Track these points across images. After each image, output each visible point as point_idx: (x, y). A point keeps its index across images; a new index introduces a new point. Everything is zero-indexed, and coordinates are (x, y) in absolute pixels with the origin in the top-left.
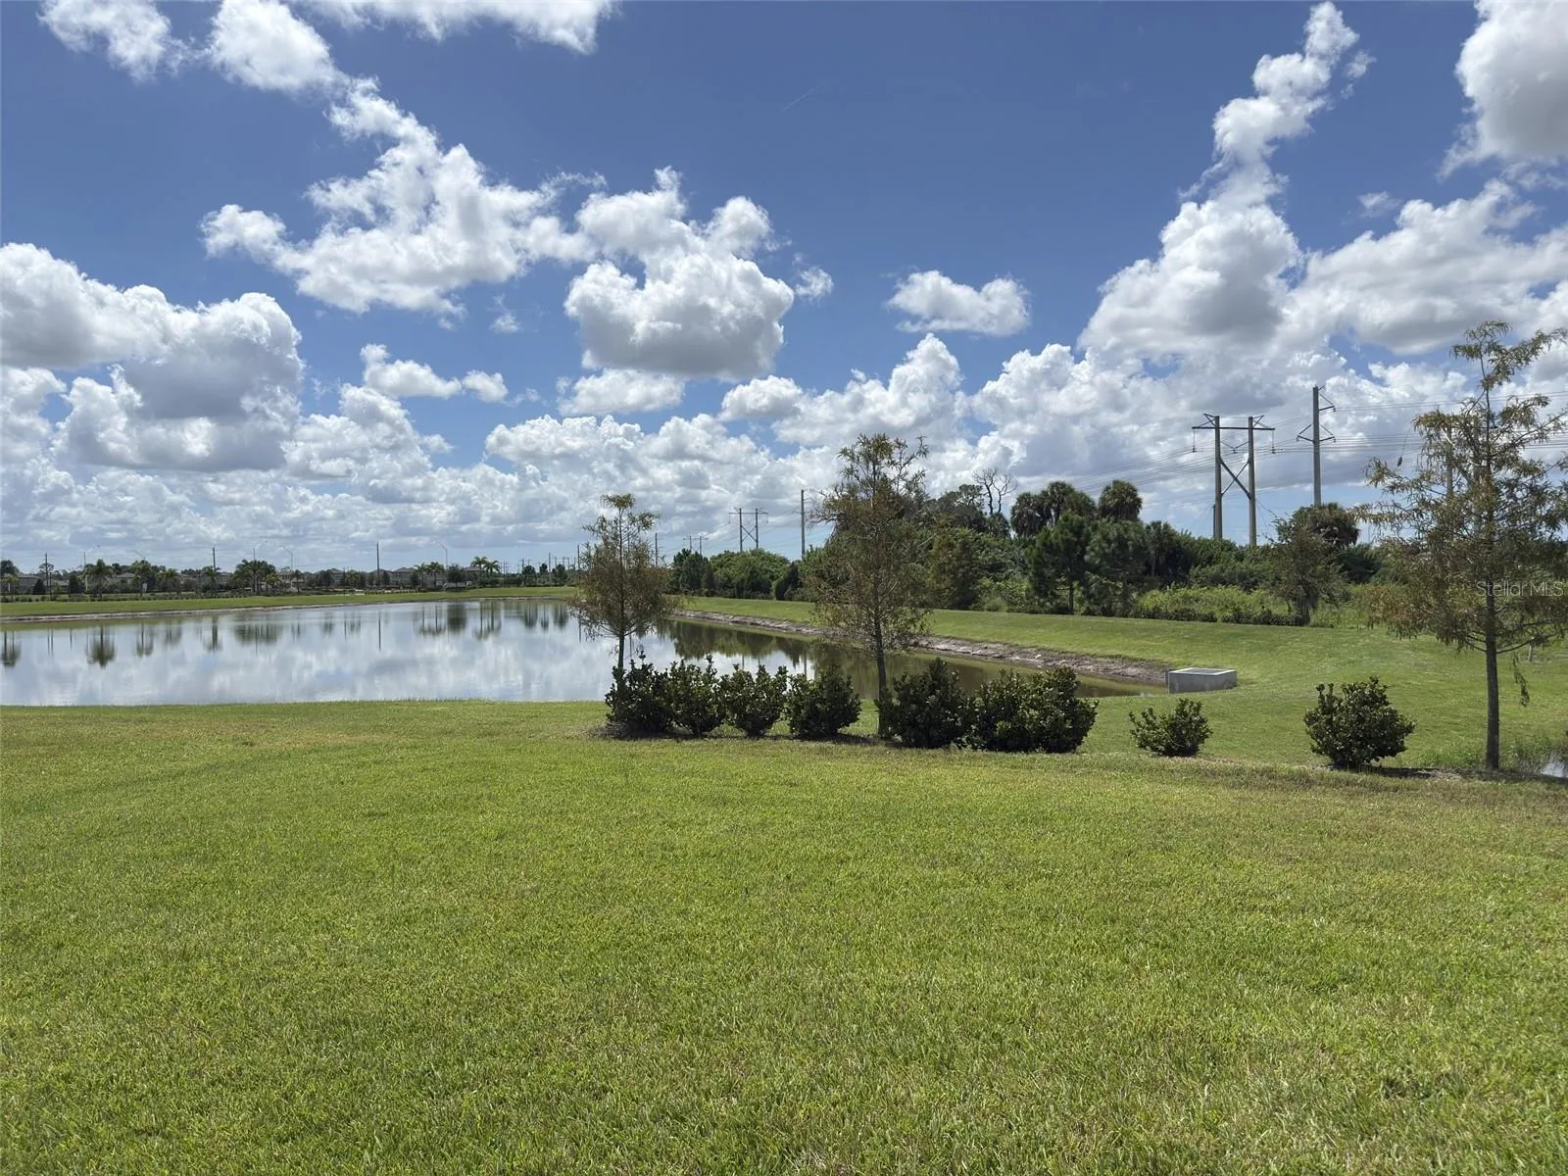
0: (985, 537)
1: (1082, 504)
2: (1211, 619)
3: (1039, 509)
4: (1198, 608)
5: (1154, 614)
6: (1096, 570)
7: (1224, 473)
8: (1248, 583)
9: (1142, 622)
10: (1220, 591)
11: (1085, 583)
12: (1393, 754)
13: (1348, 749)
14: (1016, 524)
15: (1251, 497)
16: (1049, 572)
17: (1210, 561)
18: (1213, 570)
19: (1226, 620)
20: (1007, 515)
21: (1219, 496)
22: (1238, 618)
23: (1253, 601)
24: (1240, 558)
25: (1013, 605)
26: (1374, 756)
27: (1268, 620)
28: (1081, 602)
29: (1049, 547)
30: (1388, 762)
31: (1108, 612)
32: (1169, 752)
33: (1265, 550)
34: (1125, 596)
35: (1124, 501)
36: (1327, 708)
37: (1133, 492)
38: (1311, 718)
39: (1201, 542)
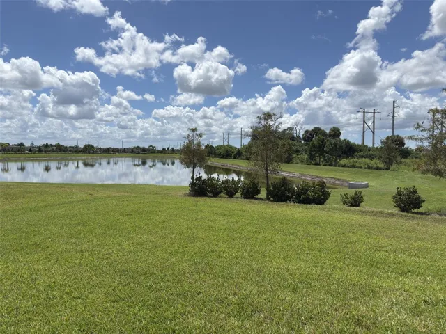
0: (294, 142)
1: (324, 134)
2: (361, 168)
3: (311, 135)
4: (357, 165)
5: (344, 166)
6: (327, 153)
7: (365, 125)
8: (371, 157)
9: (341, 168)
10: (364, 160)
11: (324, 157)
12: (418, 208)
13: (405, 206)
14: (303, 139)
16: (313, 153)
17: (361, 151)
18: (361, 154)
19: (365, 168)
20: (301, 136)
21: (364, 132)
22: (369, 168)
23: (373, 163)
24: (369, 150)
25: (302, 162)
26: (413, 208)
27: (378, 168)
28: (322, 162)
29: (314, 146)
30: (416, 210)
31: (330, 165)
32: (352, 205)
33: (377, 148)
34: (336, 160)
35: (336, 133)
36: (399, 194)
37: (338, 130)
38: (394, 197)
39: (358, 145)
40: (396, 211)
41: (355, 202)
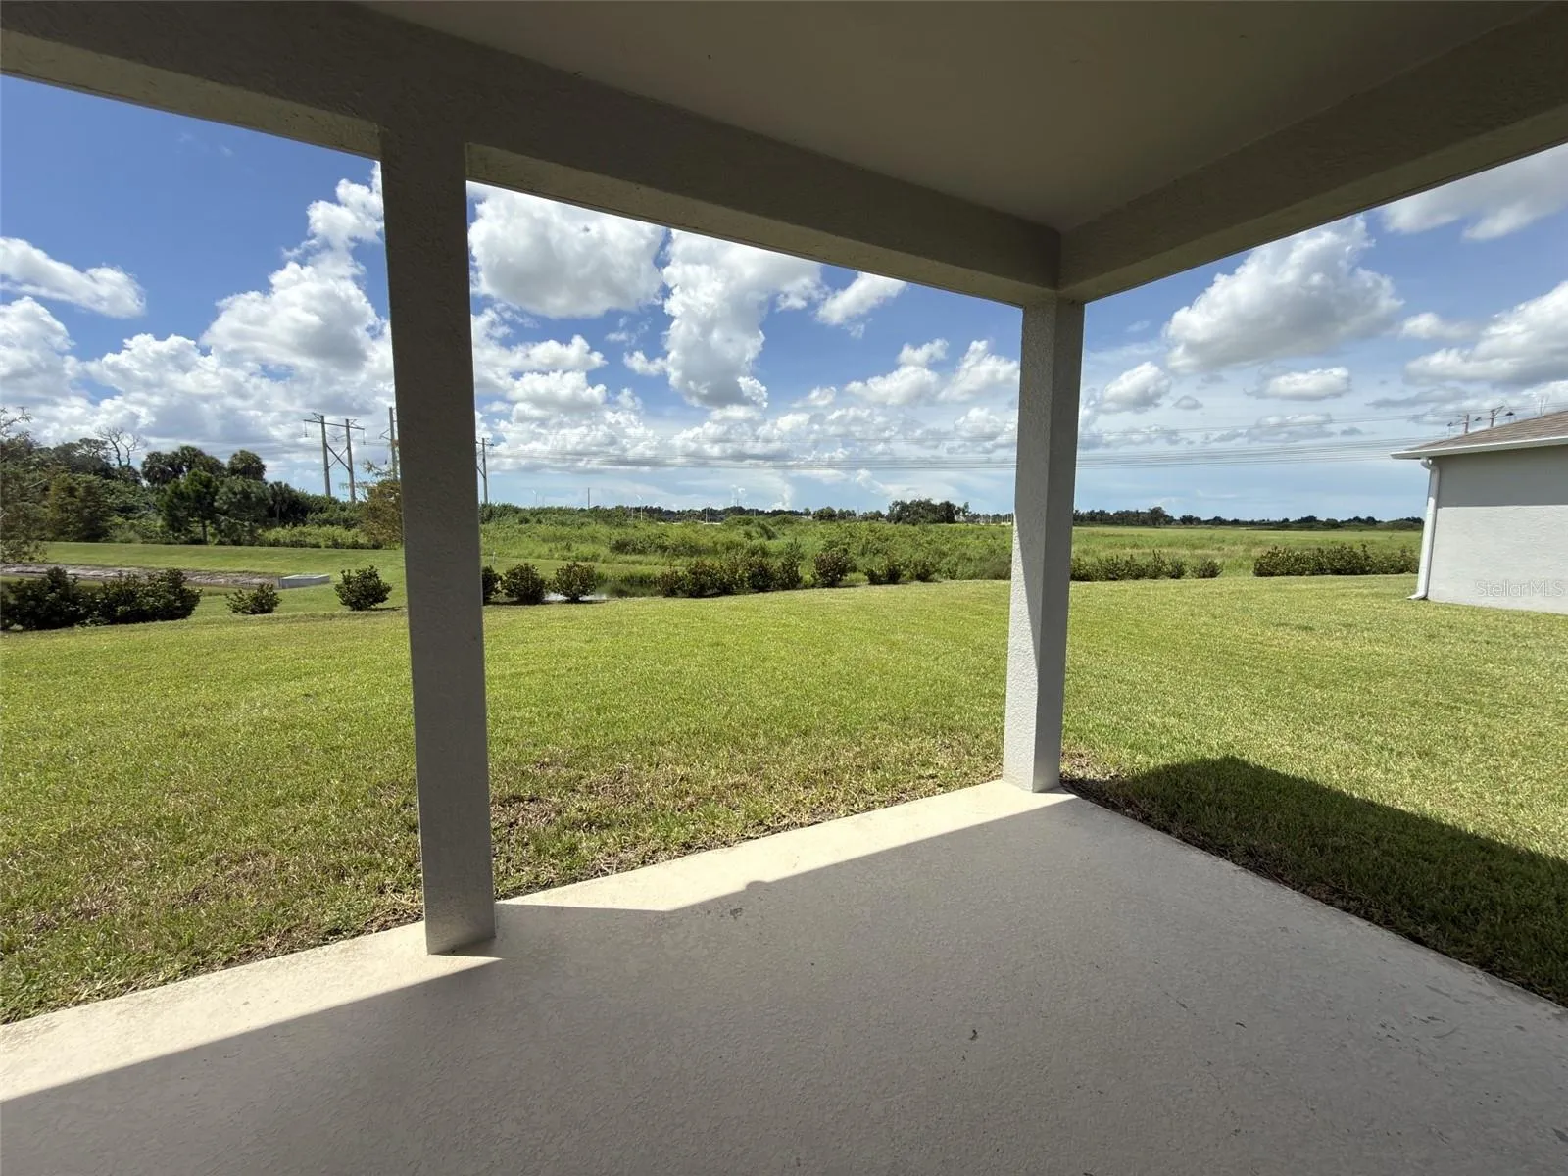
0: (113, 484)
1: (213, 466)
2: (318, 546)
3: (171, 465)
4: (309, 540)
5: (276, 543)
6: (225, 513)
7: (329, 453)
8: (348, 524)
9: (265, 549)
10: (328, 529)
11: (215, 522)
12: (382, 601)
13: (358, 600)
14: (146, 475)
15: (350, 470)
16: (182, 514)
17: (322, 510)
18: (324, 516)
19: (327, 547)
20: (139, 468)
21: (327, 469)
22: (336, 545)
23: (347, 536)
24: (343, 508)
25: (147, 537)
26: (372, 603)
27: (355, 546)
28: (213, 535)
29: (181, 496)
30: (380, 605)
31: (237, 543)
32: (254, 612)
33: (361, 504)
34: (251, 532)
35: (250, 467)
36: (347, 581)
37: (257, 460)
38: (338, 588)
39: (316, 498)
40: (346, 610)
41: (261, 605)
